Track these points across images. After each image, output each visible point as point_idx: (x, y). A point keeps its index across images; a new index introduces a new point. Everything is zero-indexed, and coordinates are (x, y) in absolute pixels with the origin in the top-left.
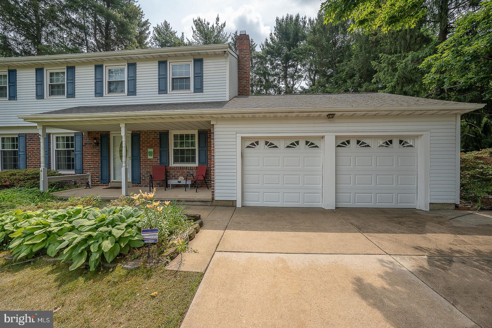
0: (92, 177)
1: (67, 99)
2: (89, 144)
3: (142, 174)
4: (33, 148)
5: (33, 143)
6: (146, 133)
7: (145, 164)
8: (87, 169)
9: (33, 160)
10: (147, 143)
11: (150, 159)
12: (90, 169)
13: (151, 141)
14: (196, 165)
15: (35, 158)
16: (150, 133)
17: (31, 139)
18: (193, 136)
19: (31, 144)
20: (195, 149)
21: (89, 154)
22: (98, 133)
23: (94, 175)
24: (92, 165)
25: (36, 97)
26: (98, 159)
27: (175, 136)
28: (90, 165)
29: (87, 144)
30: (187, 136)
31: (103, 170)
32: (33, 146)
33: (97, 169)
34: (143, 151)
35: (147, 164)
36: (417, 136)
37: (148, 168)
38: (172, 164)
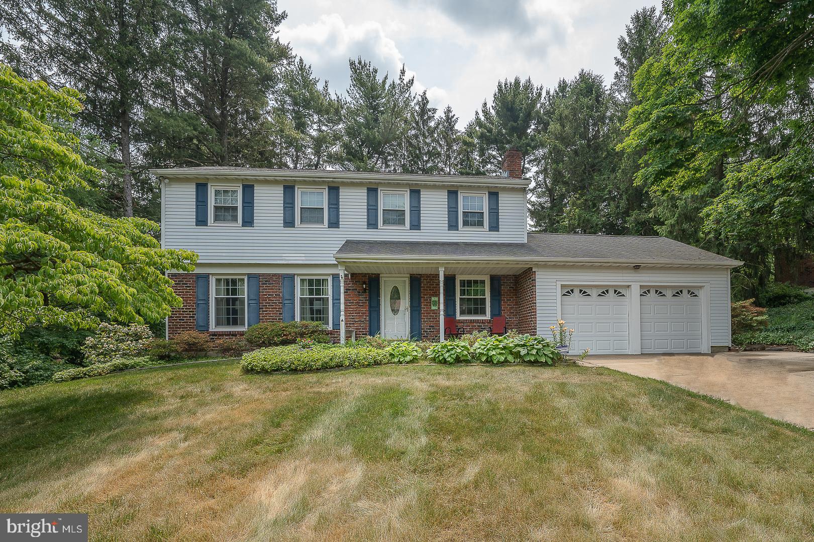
0: (356, 334)
1: (328, 229)
2: (353, 290)
3: (423, 329)
4: (269, 295)
5: (270, 287)
6: (429, 277)
7: (427, 316)
8: (350, 324)
9: (269, 311)
10: (430, 290)
11: (434, 310)
12: (353, 324)
13: (434, 287)
14: (488, 317)
15: (272, 308)
16: (433, 277)
17: (266, 281)
18: (483, 282)
19: (266, 289)
20: (485, 299)
21: (353, 303)
22: (365, 275)
23: (359, 332)
24: (357, 318)
25: (284, 224)
26: (365, 309)
27: (463, 283)
28: (354, 319)
29: (350, 290)
30: (476, 282)
31: (372, 324)
32: (270, 292)
33: (364, 323)
34: (424, 300)
35: (430, 316)
36: (701, 287)
37: (431, 321)
38: (459, 317)
